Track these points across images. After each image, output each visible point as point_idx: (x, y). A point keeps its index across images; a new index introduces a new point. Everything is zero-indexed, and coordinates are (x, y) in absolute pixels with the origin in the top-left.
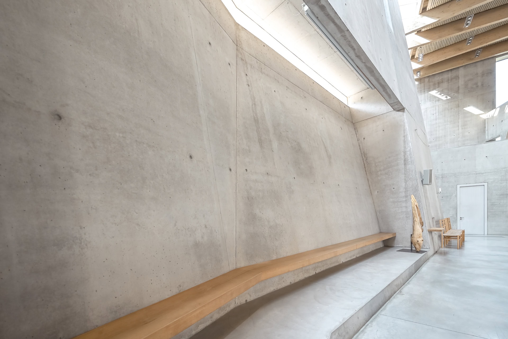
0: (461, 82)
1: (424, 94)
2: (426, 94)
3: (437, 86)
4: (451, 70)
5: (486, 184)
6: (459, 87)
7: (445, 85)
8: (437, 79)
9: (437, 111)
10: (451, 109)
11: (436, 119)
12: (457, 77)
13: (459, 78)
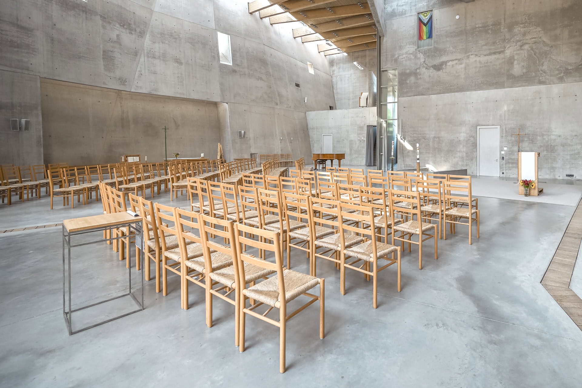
0: (367, 59)
1: (350, 63)
2: (351, 64)
3: (356, 59)
4: (363, 50)
5: (332, 134)
6: (366, 63)
7: (360, 59)
8: (356, 54)
9: (356, 77)
10: (363, 77)
11: (356, 83)
12: (365, 56)
13: (366, 56)
